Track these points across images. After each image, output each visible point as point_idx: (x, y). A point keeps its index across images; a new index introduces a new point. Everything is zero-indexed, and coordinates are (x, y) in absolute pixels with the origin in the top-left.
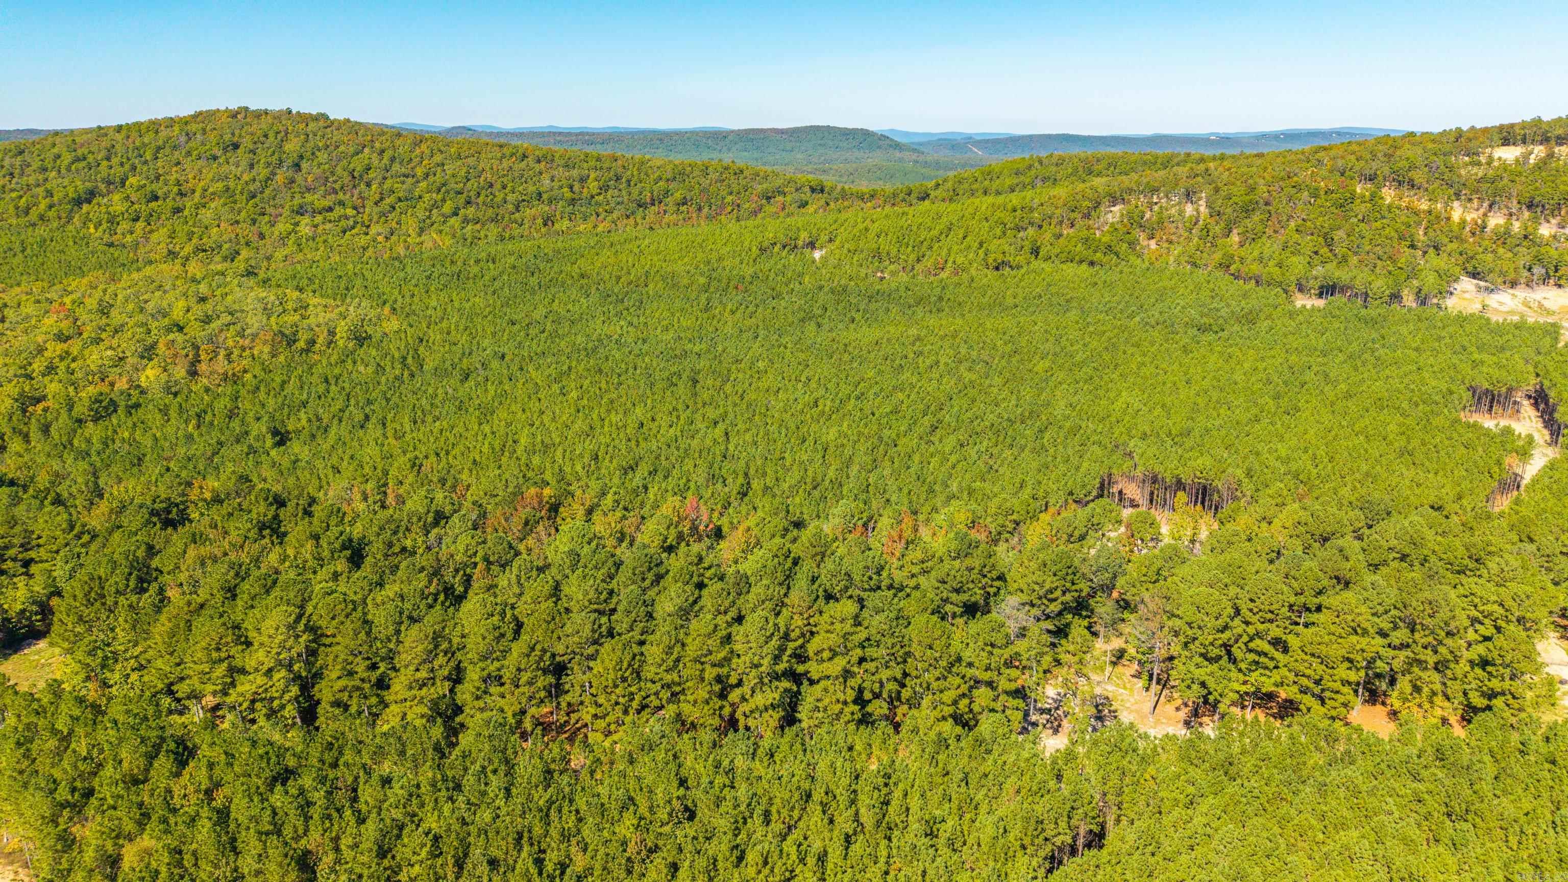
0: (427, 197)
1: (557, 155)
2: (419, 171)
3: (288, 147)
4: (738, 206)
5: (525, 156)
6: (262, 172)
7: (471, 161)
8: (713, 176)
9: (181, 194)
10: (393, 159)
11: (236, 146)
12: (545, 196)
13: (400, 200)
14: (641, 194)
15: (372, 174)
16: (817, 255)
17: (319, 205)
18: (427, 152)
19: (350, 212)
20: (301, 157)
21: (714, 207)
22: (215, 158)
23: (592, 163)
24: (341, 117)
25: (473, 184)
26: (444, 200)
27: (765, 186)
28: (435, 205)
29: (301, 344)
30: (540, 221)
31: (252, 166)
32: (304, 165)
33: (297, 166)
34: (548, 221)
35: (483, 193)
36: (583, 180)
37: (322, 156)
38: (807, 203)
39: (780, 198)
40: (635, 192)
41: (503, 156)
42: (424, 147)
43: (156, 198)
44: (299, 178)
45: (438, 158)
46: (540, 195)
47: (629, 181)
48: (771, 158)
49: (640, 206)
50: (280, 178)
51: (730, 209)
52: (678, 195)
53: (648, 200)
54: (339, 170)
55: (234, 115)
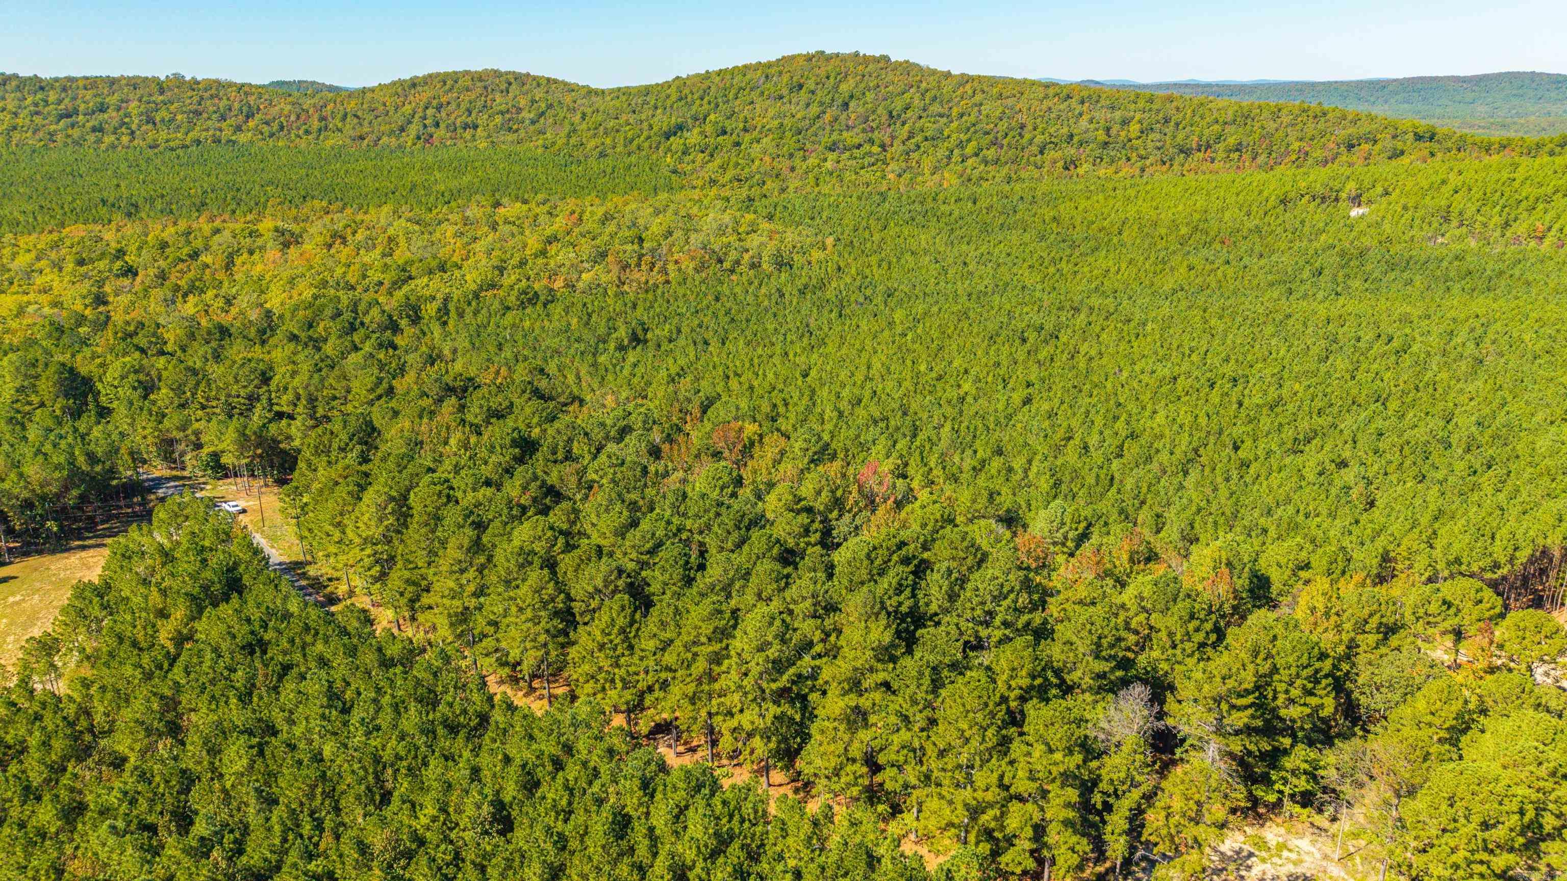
0: (954, 136)
1: (1104, 96)
2: (955, 112)
3: (844, 87)
4: (1307, 154)
5: (1069, 97)
6: (815, 109)
7: (1010, 102)
8: (1286, 120)
9: (745, 130)
10: (935, 98)
11: (801, 86)
12: (1076, 139)
13: (926, 139)
14: (1187, 137)
15: (909, 113)
16: (1355, 212)
17: (849, 142)
18: (970, 92)
19: (876, 149)
20: (852, 97)
21: (1274, 155)
22: (781, 97)
23: (1141, 104)
24: (901, 59)
25: (1003, 126)
26: (969, 140)
27: (1350, 131)
28: (961, 145)
29: (727, 265)
30: (1060, 164)
31: (808, 105)
32: (852, 104)
33: (846, 105)
34: (1070, 165)
35: (1011, 134)
36: (1125, 122)
37: (870, 96)
38: (1402, 153)
39: (1366, 147)
40: (1181, 136)
41: (1046, 97)
42: (968, 87)
43: (724, 133)
44: (843, 117)
45: (979, 97)
46: (1071, 136)
47: (1177, 124)
48: (1439, 111)
49: (1182, 151)
50: (827, 117)
51: (1294, 157)
52: (1232, 141)
53: (1194, 146)
54: (880, 110)
55: (809, 58)
